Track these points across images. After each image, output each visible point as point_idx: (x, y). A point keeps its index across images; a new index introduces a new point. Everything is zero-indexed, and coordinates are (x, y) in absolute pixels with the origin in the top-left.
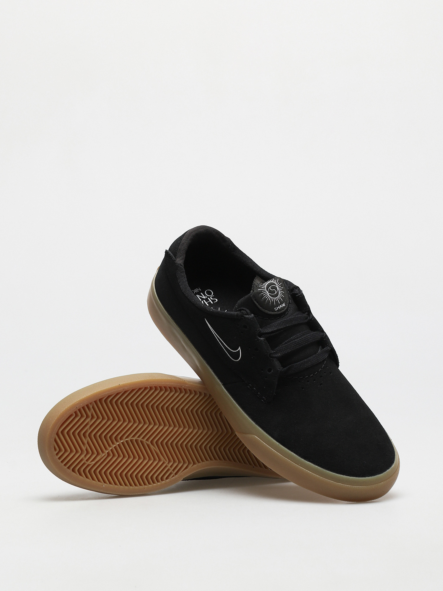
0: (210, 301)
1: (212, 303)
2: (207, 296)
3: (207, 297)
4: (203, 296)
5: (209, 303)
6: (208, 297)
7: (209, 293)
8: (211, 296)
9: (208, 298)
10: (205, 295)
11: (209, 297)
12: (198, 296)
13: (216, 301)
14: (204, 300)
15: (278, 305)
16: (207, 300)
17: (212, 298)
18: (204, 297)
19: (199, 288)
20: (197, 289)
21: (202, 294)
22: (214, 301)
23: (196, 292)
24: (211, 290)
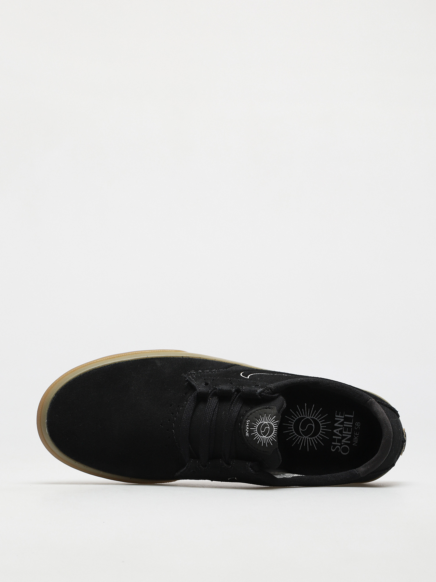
0: (336, 444)
1: (333, 443)
2: (343, 445)
4: (345, 440)
5: (334, 440)
6: (341, 445)
7: (345, 450)
8: (340, 448)
9: (340, 444)
10: (345, 444)
11: (340, 446)
12: (349, 436)
13: (333, 449)
14: (340, 438)
16: (340, 441)
17: (338, 448)
18: (343, 441)
19: (356, 445)
20: (357, 442)
21: (349, 442)
22: (335, 446)
23: (354, 438)
24: (347, 453)
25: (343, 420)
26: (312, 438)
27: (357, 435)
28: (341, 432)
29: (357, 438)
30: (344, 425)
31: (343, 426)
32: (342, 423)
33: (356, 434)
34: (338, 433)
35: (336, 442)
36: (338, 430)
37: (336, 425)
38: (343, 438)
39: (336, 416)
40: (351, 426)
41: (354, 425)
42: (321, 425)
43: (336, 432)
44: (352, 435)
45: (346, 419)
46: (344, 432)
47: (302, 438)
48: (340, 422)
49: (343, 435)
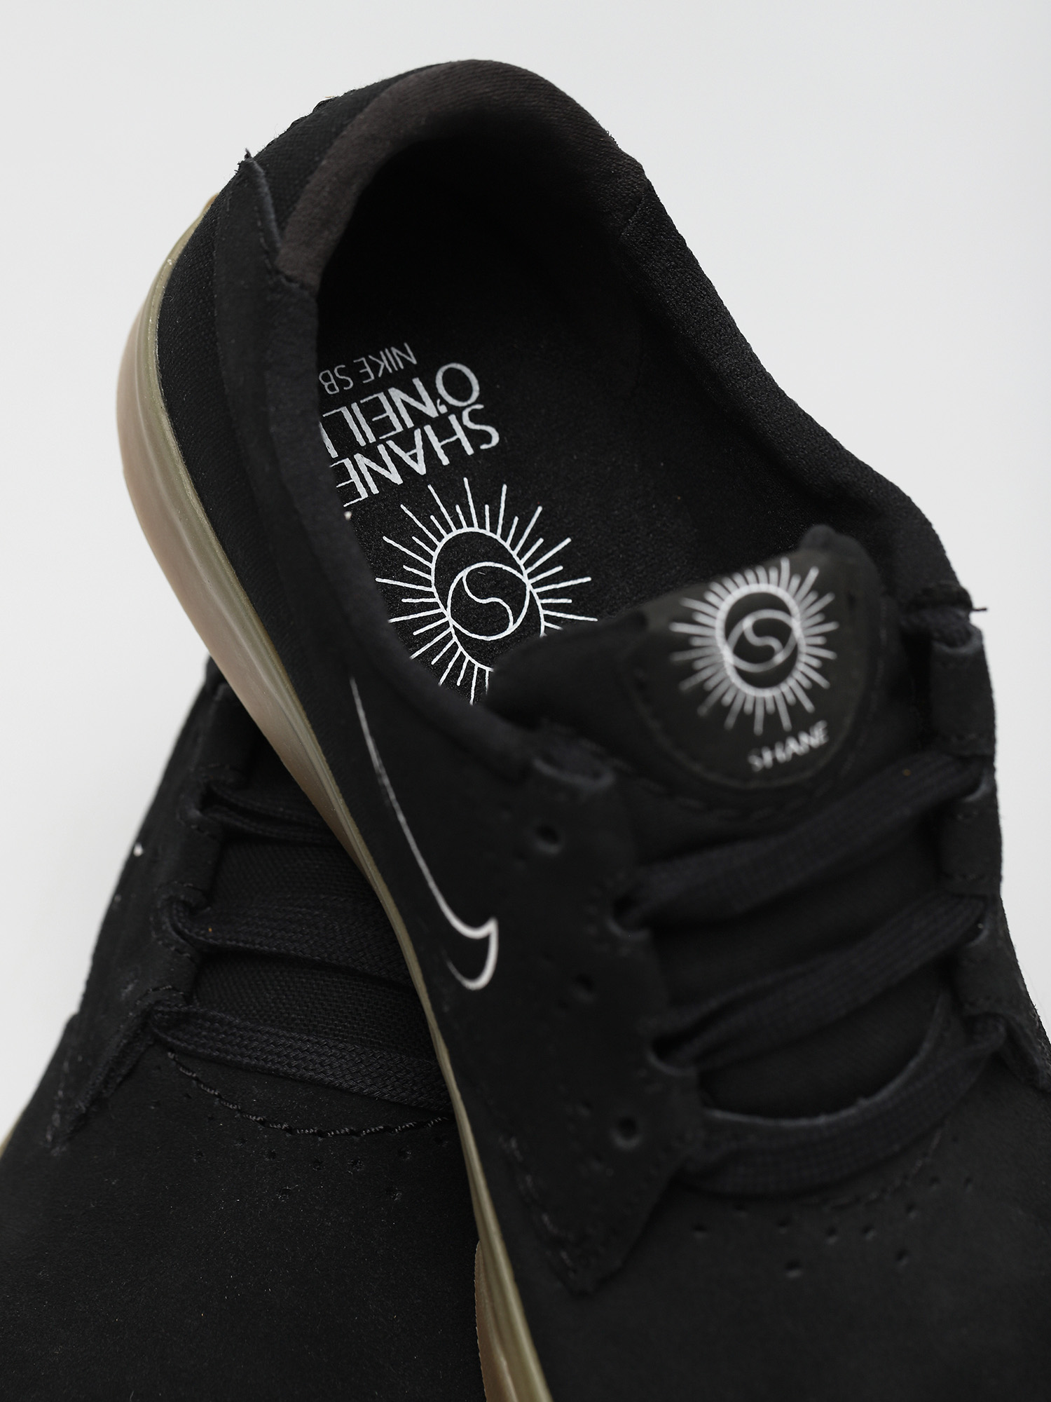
0: (460, 434)
1: (470, 451)
2: (443, 402)
3: (443, 409)
4: (424, 403)
5: (454, 449)
6: (452, 409)
7: (458, 386)
8: (464, 408)
9: (453, 418)
10: (434, 395)
11: (458, 412)
12: (397, 395)
13: (488, 437)
14: (428, 429)
15: (774, 734)
16: (442, 427)
17: (471, 420)
18: (430, 410)
19: (406, 345)
20: (395, 351)
21: (417, 383)
22: (477, 438)
23: (390, 370)
24: (466, 371)
25: (358, 457)
26: (514, 553)
27: (369, 361)
28: (406, 440)
29: (382, 361)
30: (372, 439)
31: (379, 442)
32: (371, 452)
33: (368, 369)
34: (419, 450)
35: (458, 440)
36: (406, 457)
37: (396, 479)
38: (420, 419)
39: (364, 495)
40: (355, 406)
41: (346, 399)
42: (440, 540)
43: (421, 457)
44: (384, 384)
45: (348, 446)
46: (399, 429)
47: (542, 596)
48: (374, 466)
49: (410, 424)
